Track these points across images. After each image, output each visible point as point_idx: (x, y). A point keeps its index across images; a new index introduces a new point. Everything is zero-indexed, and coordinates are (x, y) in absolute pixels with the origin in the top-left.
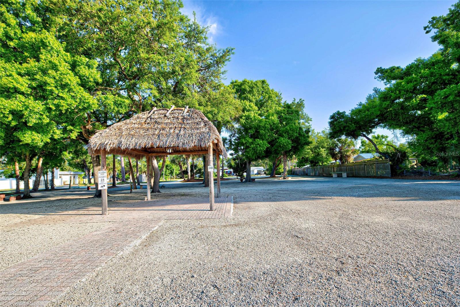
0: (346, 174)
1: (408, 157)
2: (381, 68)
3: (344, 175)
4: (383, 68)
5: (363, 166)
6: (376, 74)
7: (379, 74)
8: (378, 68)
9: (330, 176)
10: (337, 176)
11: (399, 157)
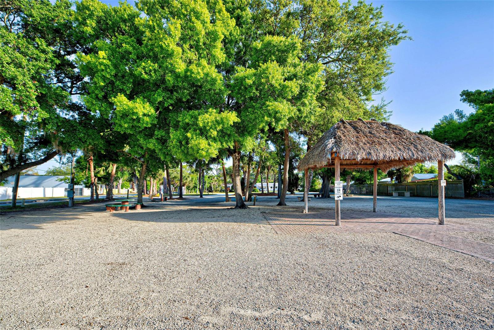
0: (409, 193)
1: (481, 179)
2: (467, 90)
3: (407, 194)
4: (469, 91)
5: (428, 186)
6: (461, 96)
7: (464, 97)
8: (464, 91)
9: (391, 195)
10: (398, 195)
11: (474, 178)
